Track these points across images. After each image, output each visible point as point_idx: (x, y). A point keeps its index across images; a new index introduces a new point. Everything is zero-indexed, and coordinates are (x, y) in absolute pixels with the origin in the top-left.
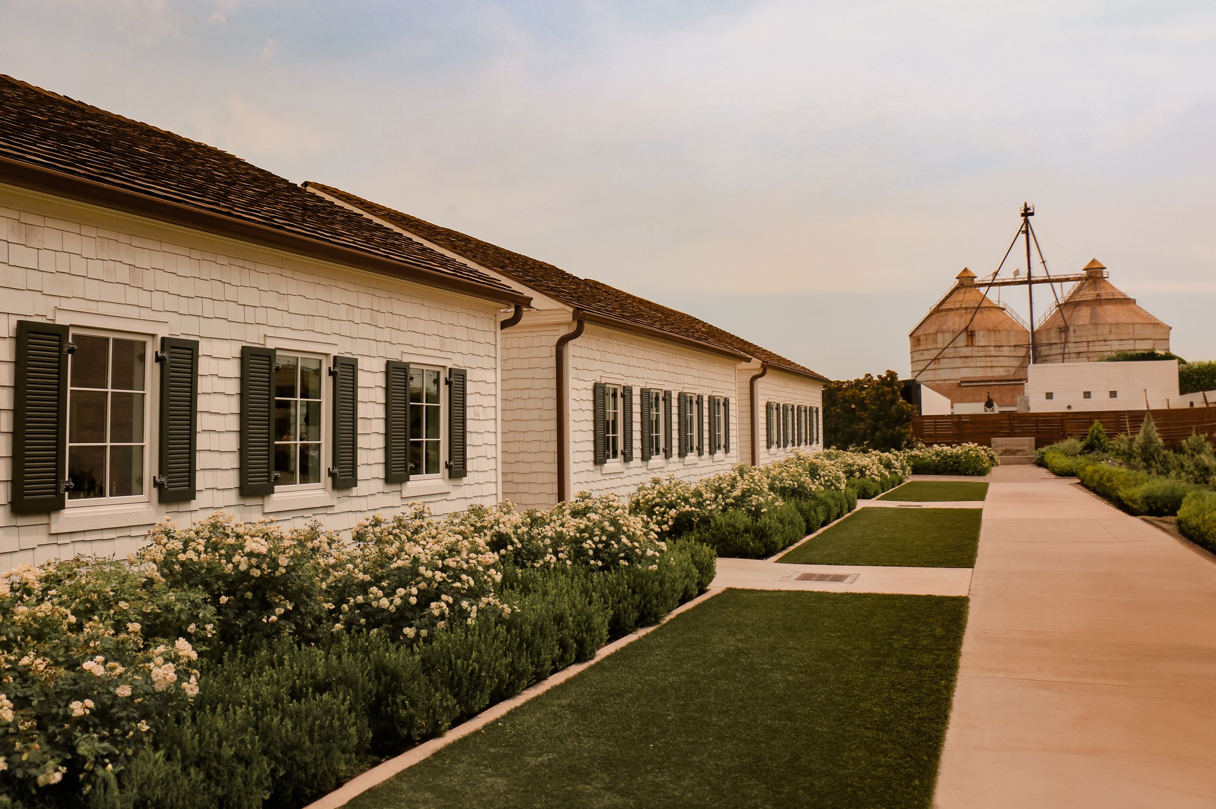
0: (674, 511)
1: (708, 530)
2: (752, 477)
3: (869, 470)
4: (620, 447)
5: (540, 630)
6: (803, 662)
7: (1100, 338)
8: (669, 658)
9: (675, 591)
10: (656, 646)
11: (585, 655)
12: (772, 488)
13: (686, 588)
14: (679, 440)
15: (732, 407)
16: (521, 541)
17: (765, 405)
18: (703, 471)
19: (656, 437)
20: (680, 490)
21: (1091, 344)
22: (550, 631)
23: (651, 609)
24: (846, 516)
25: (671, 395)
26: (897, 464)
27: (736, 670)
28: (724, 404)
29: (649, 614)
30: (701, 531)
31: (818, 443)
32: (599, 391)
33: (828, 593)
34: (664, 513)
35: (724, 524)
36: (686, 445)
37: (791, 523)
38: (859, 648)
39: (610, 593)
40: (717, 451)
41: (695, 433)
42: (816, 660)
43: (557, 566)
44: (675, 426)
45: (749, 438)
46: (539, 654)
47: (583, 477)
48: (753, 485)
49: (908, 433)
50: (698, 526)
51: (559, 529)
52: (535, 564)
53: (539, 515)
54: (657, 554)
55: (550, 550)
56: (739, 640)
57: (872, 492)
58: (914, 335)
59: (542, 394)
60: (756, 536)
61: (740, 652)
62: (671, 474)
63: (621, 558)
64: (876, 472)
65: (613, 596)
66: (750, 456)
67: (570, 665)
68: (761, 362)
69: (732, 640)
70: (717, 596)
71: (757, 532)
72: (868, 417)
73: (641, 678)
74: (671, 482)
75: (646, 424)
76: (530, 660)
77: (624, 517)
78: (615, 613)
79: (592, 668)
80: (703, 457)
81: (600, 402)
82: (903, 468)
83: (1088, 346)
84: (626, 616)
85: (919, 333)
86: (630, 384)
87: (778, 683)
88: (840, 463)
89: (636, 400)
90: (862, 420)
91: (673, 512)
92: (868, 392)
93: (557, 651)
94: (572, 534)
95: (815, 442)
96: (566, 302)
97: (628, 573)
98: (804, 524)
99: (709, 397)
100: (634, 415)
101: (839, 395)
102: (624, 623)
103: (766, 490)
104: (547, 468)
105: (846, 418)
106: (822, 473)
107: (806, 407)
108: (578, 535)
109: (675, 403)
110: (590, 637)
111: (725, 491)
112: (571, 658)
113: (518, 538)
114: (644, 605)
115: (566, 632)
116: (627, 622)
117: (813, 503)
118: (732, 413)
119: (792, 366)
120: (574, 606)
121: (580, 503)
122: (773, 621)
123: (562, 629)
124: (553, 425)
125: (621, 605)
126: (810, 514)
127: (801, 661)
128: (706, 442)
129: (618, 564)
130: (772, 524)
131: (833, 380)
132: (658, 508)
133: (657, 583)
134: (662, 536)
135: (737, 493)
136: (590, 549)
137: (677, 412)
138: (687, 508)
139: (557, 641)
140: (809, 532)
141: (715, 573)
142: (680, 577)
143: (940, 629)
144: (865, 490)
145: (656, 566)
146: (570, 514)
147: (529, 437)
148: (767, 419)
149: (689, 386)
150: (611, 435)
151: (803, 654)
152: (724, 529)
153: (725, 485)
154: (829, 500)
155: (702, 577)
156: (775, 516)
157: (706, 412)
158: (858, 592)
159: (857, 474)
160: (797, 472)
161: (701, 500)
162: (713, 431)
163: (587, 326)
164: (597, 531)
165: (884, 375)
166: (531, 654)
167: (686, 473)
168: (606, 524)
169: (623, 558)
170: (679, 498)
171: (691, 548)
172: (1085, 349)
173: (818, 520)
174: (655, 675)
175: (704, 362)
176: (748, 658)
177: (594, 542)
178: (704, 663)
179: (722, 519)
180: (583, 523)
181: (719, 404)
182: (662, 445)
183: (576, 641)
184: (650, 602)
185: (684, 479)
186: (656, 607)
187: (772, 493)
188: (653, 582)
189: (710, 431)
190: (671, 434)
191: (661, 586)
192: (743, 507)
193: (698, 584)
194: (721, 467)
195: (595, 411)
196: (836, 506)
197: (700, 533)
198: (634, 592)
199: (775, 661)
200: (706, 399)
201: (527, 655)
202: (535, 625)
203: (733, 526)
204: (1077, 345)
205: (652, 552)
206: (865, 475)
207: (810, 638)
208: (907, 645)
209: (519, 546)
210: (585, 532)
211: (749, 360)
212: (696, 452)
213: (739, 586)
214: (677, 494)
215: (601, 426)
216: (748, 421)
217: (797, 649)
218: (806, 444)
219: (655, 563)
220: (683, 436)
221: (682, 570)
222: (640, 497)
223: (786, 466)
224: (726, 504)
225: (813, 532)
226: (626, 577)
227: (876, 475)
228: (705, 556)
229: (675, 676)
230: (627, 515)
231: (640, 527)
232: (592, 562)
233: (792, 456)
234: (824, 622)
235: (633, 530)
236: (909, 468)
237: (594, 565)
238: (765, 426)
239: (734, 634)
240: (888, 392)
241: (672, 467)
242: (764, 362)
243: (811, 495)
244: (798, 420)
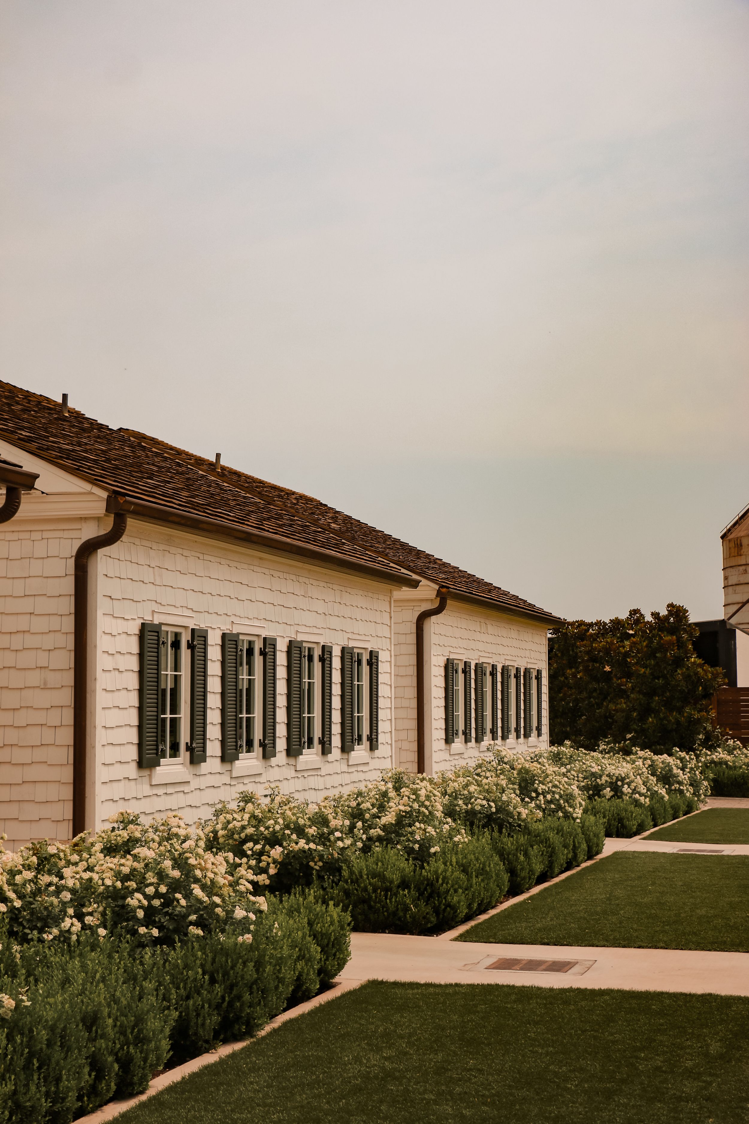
0: (279, 849)
1: (337, 884)
2: (415, 792)
3: (629, 784)
4: (184, 736)
5: (62, 1037)
6: (489, 1090)
8: (272, 1086)
9: (281, 980)
10: (249, 1070)
11: (132, 1084)
12: (450, 812)
13: (299, 978)
14: (289, 725)
15: (383, 667)
16: (21, 896)
17: (443, 664)
18: (330, 781)
19: (248, 720)
20: (289, 813)
22: (77, 1041)
23: (241, 1010)
24: (584, 865)
25: (274, 646)
26: (684, 777)
27: (381, 1102)
28: (370, 663)
29: (238, 1018)
30: (326, 885)
31: (539, 735)
32: (150, 637)
33: (539, 989)
34: (261, 853)
35: (365, 872)
36: (301, 735)
37: (482, 872)
38: (581, 1070)
39: (172, 982)
40: (356, 747)
41: (317, 714)
42: (510, 1087)
43: (82, 939)
44: (281, 701)
45: (414, 724)
46: (58, 1080)
47: (118, 791)
48: (416, 806)
49: (707, 720)
50: (321, 878)
51: (86, 875)
52: (45, 936)
53: (52, 850)
54: (252, 916)
55: (71, 911)
56: (386, 1059)
57: (633, 825)
58: (731, 537)
59: (48, 641)
60: (421, 894)
61: (388, 1076)
62: (273, 785)
63: (191, 923)
64: (643, 789)
65: (178, 988)
66: (414, 757)
67: (106, 1103)
68: (437, 587)
69: (374, 1059)
70: (351, 993)
71: (422, 888)
72: (633, 688)
73: (226, 1117)
74: (273, 800)
75: (231, 696)
76: (43, 1089)
77: (197, 854)
78: (180, 1016)
79: (142, 1106)
80: (330, 757)
81: (150, 657)
82: (694, 783)
84: (200, 1021)
85: (740, 532)
86: (203, 626)
87: (447, 1119)
88: (578, 772)
89: (214, 653)
90: (623, 693)
91: (277, 852)
92: (634, 643)
93: (87, 1077)
94: (108, 882)
95: (534, 733)
96: (94, 482)
97: (202, 949)
98: (506, 877)
99: (343, 650)
100: (210, 680)
101: (582, 647)
102: (196, 1034)
103: (439, 814)
104: (54, 774)
105: (595, 690)
106: (541, 788)
107: (518, 670)
108: (119, 884)
109: (281, 659)
110: (141, 1052)
111: (367, 816)
112: (108, 1090)
113: (15, 891)
114: (229, 1002)
115: (102, 1043)
116: (201, 1031)
117: (522, 839)
118: (382, 678)
119: (493, 595)
120: (116, 1001)
121: (121, 832)
122: (443, 1029)
123: (94, 1040)
124: (67, 697)
125: (191, 1002)
126: (518, 858)
127: (485, 1089)
128: (336, 729)
129: (186, 934)
130: (448, 874)
131: (570, 620)
132: (250, 845)
133: (251, 965)
134: (257, 889)
135: (389, 818)
136: (140, 907)
137: (285, 676)
138: (302, 843)
139: (87, 1058)
140: (514, 891)
141: (349, 954)
142: (290, 956)
143: (718, 1044)
144: (621, 820)
145: (249, 936)
146: (102, 852)
147: (22, 718)
148: (446, 689)
149: (308, 630)
150: (168, 716)
151: (490, 1078)
152: (365, 882)
153: (367, 805)
154: (551, 835)
155: (327, 959)
156: (454, 860)
157: (336, 677)
158: (589, 987)
159: (608, 792)
160: (497, 785)
161: (325, 830)
162: (348, 710)
163: (131, 523)
164: (151, 878)
165: (664, 612)
166: (45, 1079)
167: (299, 784)
168: (168, 863)
169: (196, 924)
170: (287, 827)
171: (309, 908)
173: (532, 871)
174: (250, 1112)
175: (335, 587)
176: (401, 1084)
177: (146, 896)
178: (329, 1093)
179: (363, 864)
180: (127, 865)
181: (359, 662)
182: (258, 735)
183: (117, 1060)
184: (239, 997)
185: (296, 796)
186: (250, 1007)
187: (449, 820)
188: (244, 963)
189: (343, 710)
190: (274, 715)
191: (257, 971)
192: (398, 843)
193: (320, 972)
194: (361, 776)
195: (141, 673)
196: (565, 846)
197: (324, 889)
198: (213, 981)
199: (443, 1088)
200: (336, 652)
201: (39, 1079)
202: (52, 1029)
203: (380, 876)
205: (244, 913)
206: (622, 793)
207: (503, 1055)
208: (661, 1067)
209: (18, 904)
210: (130, 880)
211: (414, 584)
212: (317, 747)
213: (391, 978)
214: (284, 819)
215: (151, 699)
216: (413, 693)
217: (480, 1071)
218: (518, 737)
219: (249, 931)
220: (295, 720)
221: (293, 946)
222: (219, 826)
223: (478, 775)
224: (370, 839)
225: (522, 892)
226: (199, 953)
227: (641, 795)
228: (332, 923)
229: (282, 1112)
230: (200, 851)
231: (224, 872)
232: (142, 930)
233: (489, 756)
234: (529, 1032)
235: (212, 876)
236: (705, 783)
237: (145, 934)
238: (442, 703)
239: (379, 1050)
240: (670, 643)
241: (274, 774)
242: (443, 587)
243: (519, 826)
244: (502, 692)
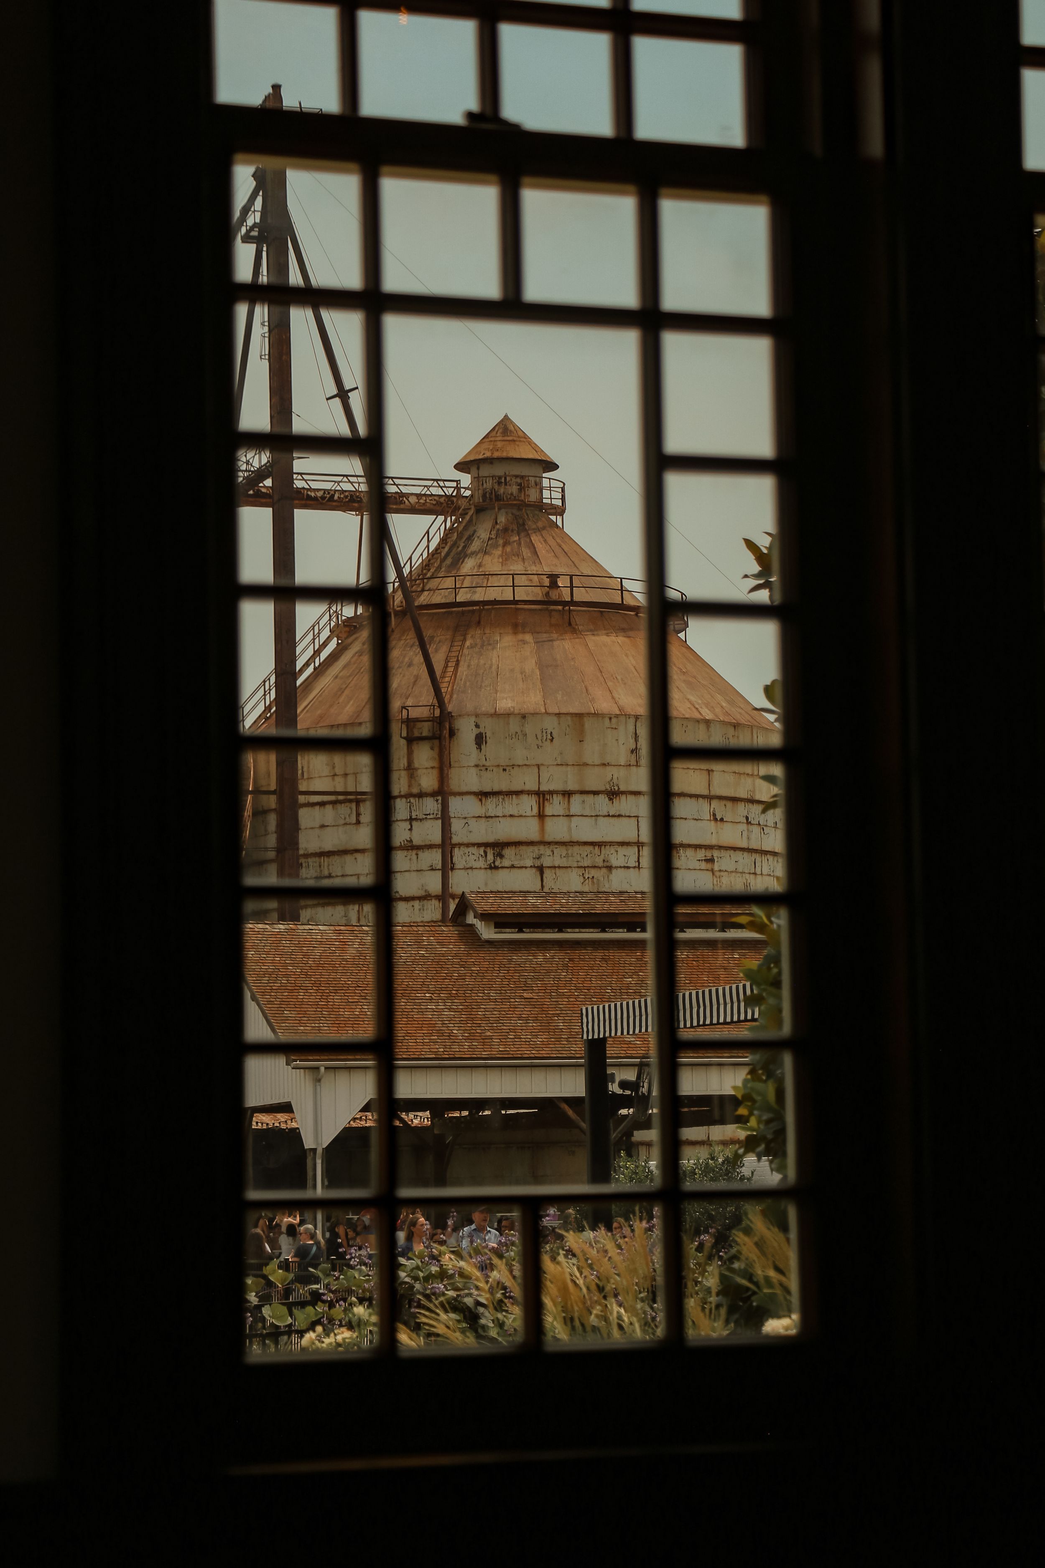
7: (595, 780)
21: (555, 806)
83: (541, 816)
172: (528, 829)
204: (492, 806)
